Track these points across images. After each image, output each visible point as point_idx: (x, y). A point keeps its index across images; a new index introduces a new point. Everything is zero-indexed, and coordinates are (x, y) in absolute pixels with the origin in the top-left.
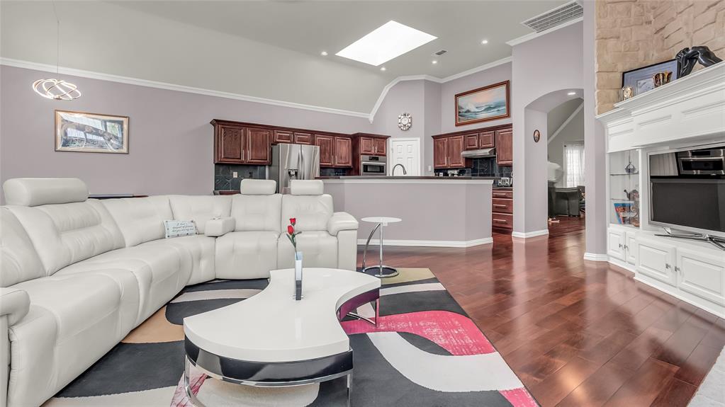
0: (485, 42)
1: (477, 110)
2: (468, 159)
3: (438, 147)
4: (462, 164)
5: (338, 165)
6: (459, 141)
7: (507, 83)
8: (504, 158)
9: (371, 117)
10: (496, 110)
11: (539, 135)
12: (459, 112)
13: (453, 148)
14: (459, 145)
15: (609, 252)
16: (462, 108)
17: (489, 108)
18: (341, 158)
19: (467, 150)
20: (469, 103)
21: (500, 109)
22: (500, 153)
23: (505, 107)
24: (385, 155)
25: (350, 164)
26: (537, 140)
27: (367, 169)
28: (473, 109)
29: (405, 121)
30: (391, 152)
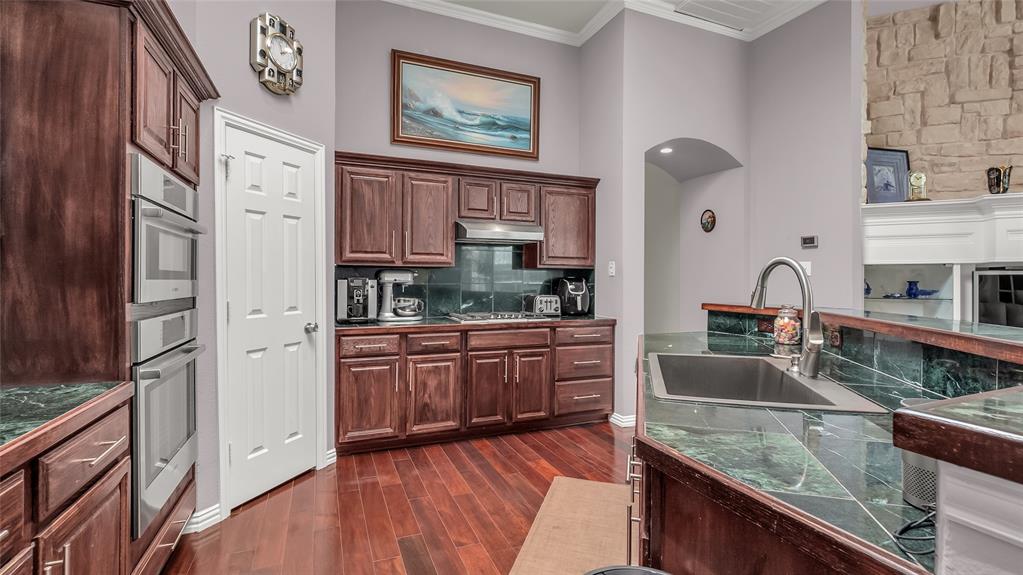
3: (357, 193)
4: (447, 255)
8: (557, 252)
12: (405, 107)
13: (416, 206)
14: (439, 202)
16: (413, 97)
19: (462, 217)
22: (548, 238)
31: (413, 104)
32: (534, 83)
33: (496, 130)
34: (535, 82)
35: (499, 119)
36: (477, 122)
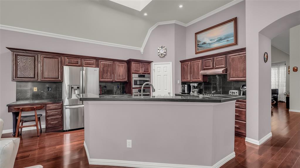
1: (211, 42)
2: (204, 76)
3: (184, 68)
4: (201, 79)
5: (117, 80)
6: (198, 63)
7: (235, 20)
8: (234, 76)
9: (142, 50)
10: (226, 40)
11: (267, 57)
12: (198, 45)
13: (194, 69)
14: (198, 66)
16: (199, 42)
18: (120, 76)
19: (204, 69)
20: (204, 38)
21: (229, 39)
22: (231, 72)
23: (233, 38)
24: (149, 74)
25: (126, 80)
26: (266, 60)
27: (137, 83)
28: (208, 41)
29: (162, 51)
30: (153, 71)
32: (234, 20)
33: (221, 41)
35: (222, 37)
36: (215, 41)
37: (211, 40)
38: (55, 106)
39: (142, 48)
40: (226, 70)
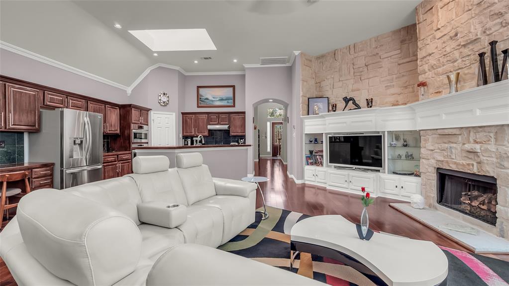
0: (235, 61)
1: (213, 99)
2: (210, 131)
4: (207, 134)
5: (109, 132)
6: (204, 118)
8: (235, 132)
9: (129, 90)
13: (199, 123)
14: (204, 121)
15: (306, 178)
17: (222, 100)
18: (112, 125)
19: (210, 124)
20: (207, 94)
22: (232, 128)
24: (148, 125)
25: (118, 132)
27: (136, 136)
28: (211, 98)
29: (164, 99)
30: (152, 122)
31: (202, 98)
34: (233, 87)
36: (218, 99)
37: (214, 98)
38: (46, 171)
39: (129, 88)
40: (229, 127)
